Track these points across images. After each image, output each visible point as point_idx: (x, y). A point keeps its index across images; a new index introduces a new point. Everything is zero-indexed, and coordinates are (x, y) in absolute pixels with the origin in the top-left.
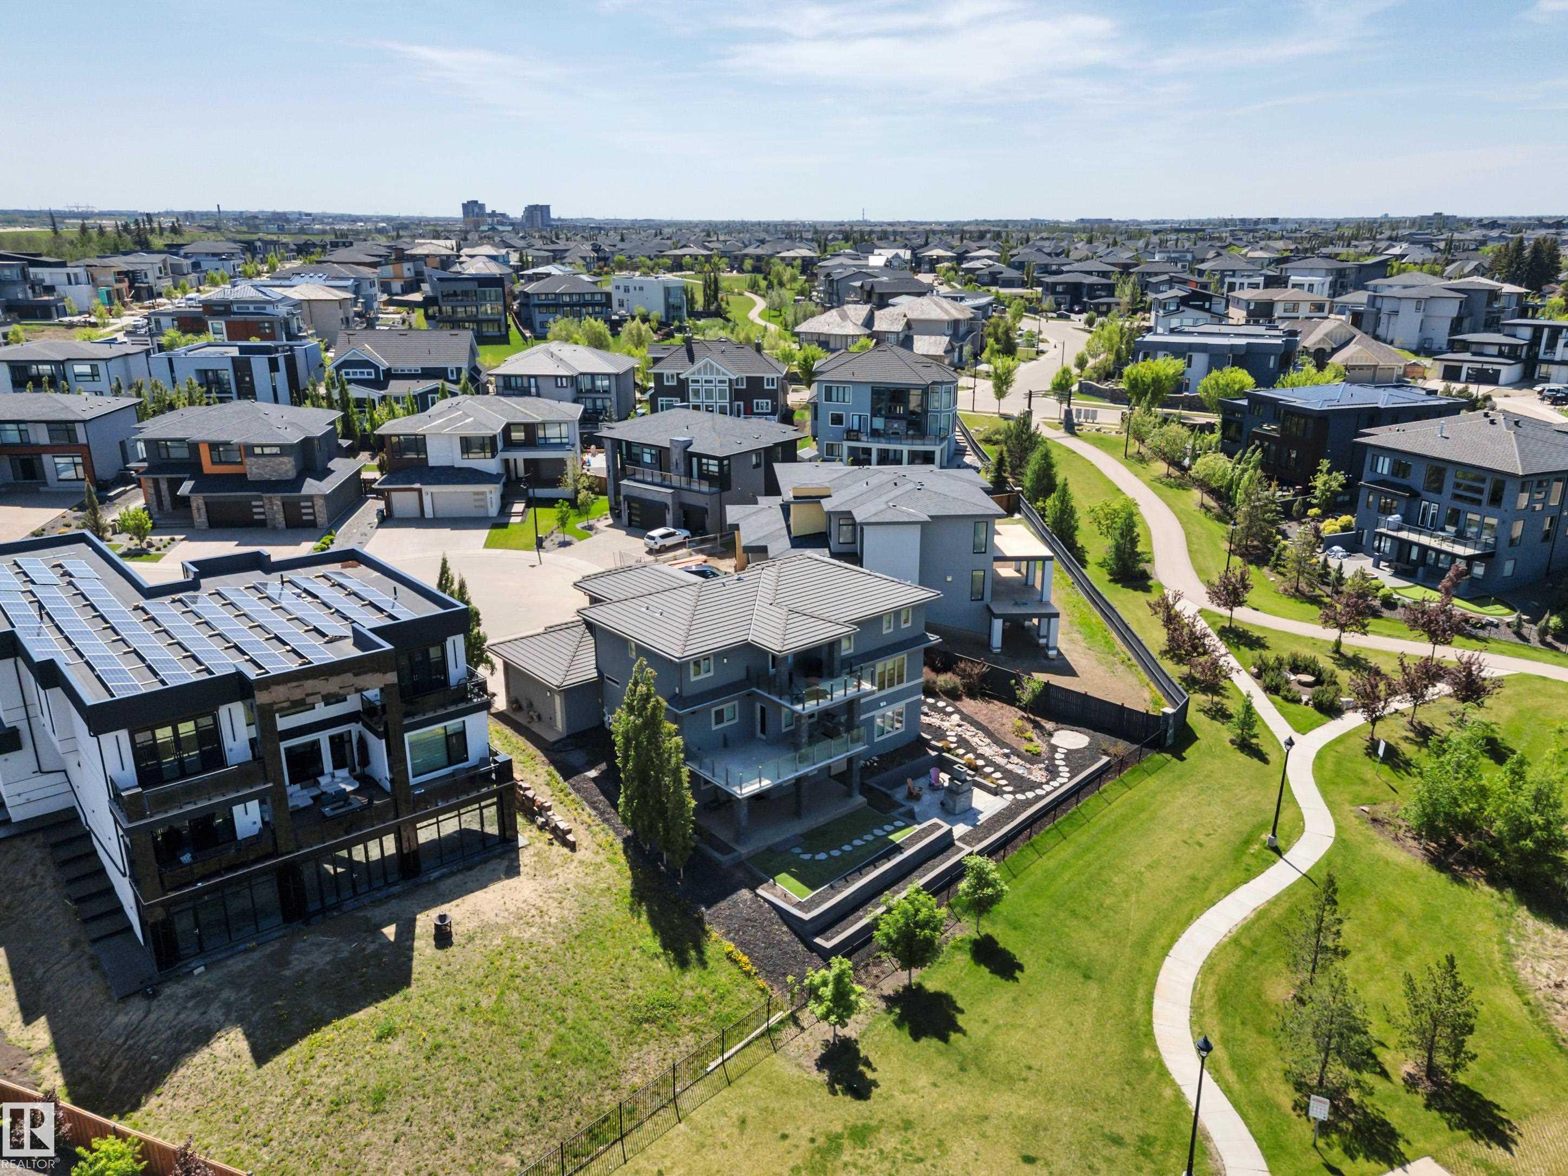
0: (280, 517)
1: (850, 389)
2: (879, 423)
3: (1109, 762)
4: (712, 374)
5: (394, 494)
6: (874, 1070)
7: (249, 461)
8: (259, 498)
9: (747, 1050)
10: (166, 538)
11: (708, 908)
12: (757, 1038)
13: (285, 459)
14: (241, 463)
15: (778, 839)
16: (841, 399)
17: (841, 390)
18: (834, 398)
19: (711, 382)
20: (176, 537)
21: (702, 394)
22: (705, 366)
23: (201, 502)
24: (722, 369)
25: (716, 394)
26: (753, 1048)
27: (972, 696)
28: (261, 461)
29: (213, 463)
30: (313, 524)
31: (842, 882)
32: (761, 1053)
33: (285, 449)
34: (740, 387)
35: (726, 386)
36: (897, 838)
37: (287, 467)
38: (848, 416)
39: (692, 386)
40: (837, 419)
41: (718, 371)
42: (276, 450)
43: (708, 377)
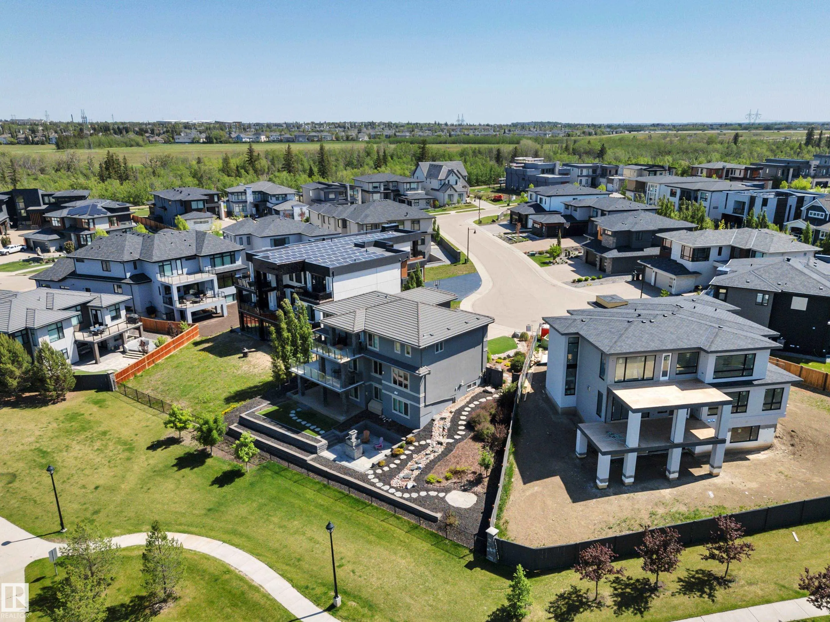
7: (604, 236)
20: (570, 262)
28: (606, 237)
29: (601, 235)
33: (613, 234)
36: (306, 432)
37: (612, 242)
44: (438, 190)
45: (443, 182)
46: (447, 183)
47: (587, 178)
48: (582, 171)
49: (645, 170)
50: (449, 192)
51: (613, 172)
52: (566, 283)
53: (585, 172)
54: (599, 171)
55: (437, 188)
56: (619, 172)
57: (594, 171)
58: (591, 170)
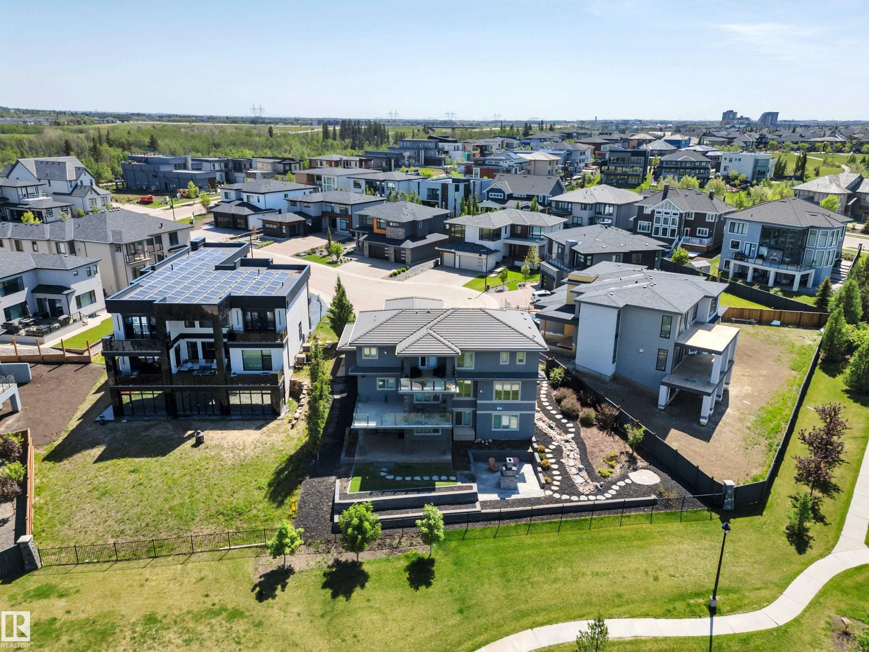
0: (392, 257)
1: (747, 226)
2: (764, 251)
3: (654, 500)
4: (670, 209)
5: (445, 254)
6: (283, 590)
7: (388, 228)
8: (387, 247)
9: (247, 549)
10: (349, 258)
11: (310, 478)
12: (257, 547)
13: (400, 229)
14: (385, 229)
15: (380, 460)
16: (740, 231)
17: (741, 226)
18: (736, 230)
19: (668, 213)
20: (353, 259)
21: (662, 221)
22: (666, 204)
23: (367, 245)
24: (676, 207)
25: (670, 222)
26: (251, 550)
27: (602, 428)
28: (392, 229)
29: (378, 228)
30: (404, 262)
31: (380, 494)
32: (249, 554)
33: (401, 225)
34: (690, 219)
35: (677, 218)
36: (438, 485)
37: (401, 233)
38: (743, 243)
39: (656, 215)
40: (735, 245)
41: (674, 207)
42: (397, 225)
43: (667, 211)
44: (70, 194)
45: (74, 184)
46: (79, 184)
47: (220, 173)
48: (214, 165)
49: (279, 163)
50: (89, 196)
51: (248, 166)
52: (383, 278)
53: (217, 167)
54: (231, 165)
55: (67, 192)
56: (253, 166)
57: (226, 166)
58: (223, 165)
